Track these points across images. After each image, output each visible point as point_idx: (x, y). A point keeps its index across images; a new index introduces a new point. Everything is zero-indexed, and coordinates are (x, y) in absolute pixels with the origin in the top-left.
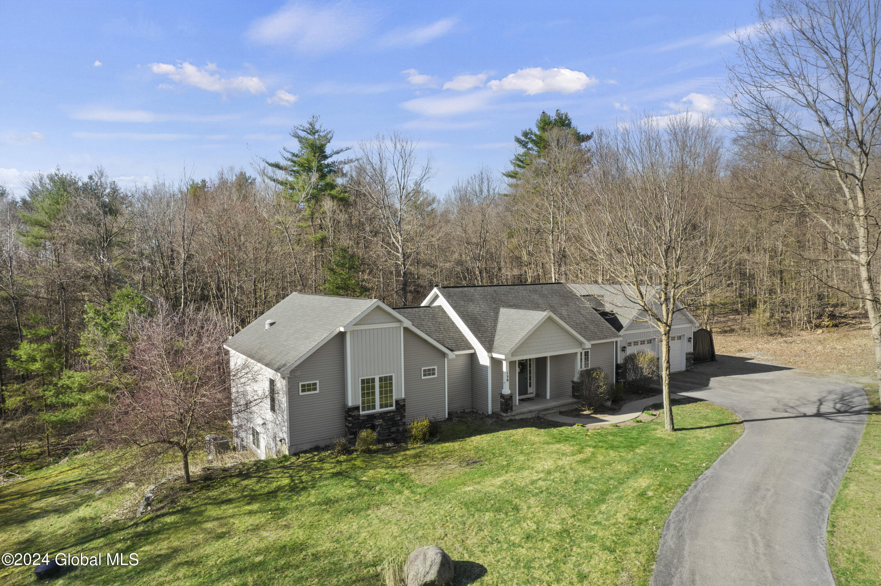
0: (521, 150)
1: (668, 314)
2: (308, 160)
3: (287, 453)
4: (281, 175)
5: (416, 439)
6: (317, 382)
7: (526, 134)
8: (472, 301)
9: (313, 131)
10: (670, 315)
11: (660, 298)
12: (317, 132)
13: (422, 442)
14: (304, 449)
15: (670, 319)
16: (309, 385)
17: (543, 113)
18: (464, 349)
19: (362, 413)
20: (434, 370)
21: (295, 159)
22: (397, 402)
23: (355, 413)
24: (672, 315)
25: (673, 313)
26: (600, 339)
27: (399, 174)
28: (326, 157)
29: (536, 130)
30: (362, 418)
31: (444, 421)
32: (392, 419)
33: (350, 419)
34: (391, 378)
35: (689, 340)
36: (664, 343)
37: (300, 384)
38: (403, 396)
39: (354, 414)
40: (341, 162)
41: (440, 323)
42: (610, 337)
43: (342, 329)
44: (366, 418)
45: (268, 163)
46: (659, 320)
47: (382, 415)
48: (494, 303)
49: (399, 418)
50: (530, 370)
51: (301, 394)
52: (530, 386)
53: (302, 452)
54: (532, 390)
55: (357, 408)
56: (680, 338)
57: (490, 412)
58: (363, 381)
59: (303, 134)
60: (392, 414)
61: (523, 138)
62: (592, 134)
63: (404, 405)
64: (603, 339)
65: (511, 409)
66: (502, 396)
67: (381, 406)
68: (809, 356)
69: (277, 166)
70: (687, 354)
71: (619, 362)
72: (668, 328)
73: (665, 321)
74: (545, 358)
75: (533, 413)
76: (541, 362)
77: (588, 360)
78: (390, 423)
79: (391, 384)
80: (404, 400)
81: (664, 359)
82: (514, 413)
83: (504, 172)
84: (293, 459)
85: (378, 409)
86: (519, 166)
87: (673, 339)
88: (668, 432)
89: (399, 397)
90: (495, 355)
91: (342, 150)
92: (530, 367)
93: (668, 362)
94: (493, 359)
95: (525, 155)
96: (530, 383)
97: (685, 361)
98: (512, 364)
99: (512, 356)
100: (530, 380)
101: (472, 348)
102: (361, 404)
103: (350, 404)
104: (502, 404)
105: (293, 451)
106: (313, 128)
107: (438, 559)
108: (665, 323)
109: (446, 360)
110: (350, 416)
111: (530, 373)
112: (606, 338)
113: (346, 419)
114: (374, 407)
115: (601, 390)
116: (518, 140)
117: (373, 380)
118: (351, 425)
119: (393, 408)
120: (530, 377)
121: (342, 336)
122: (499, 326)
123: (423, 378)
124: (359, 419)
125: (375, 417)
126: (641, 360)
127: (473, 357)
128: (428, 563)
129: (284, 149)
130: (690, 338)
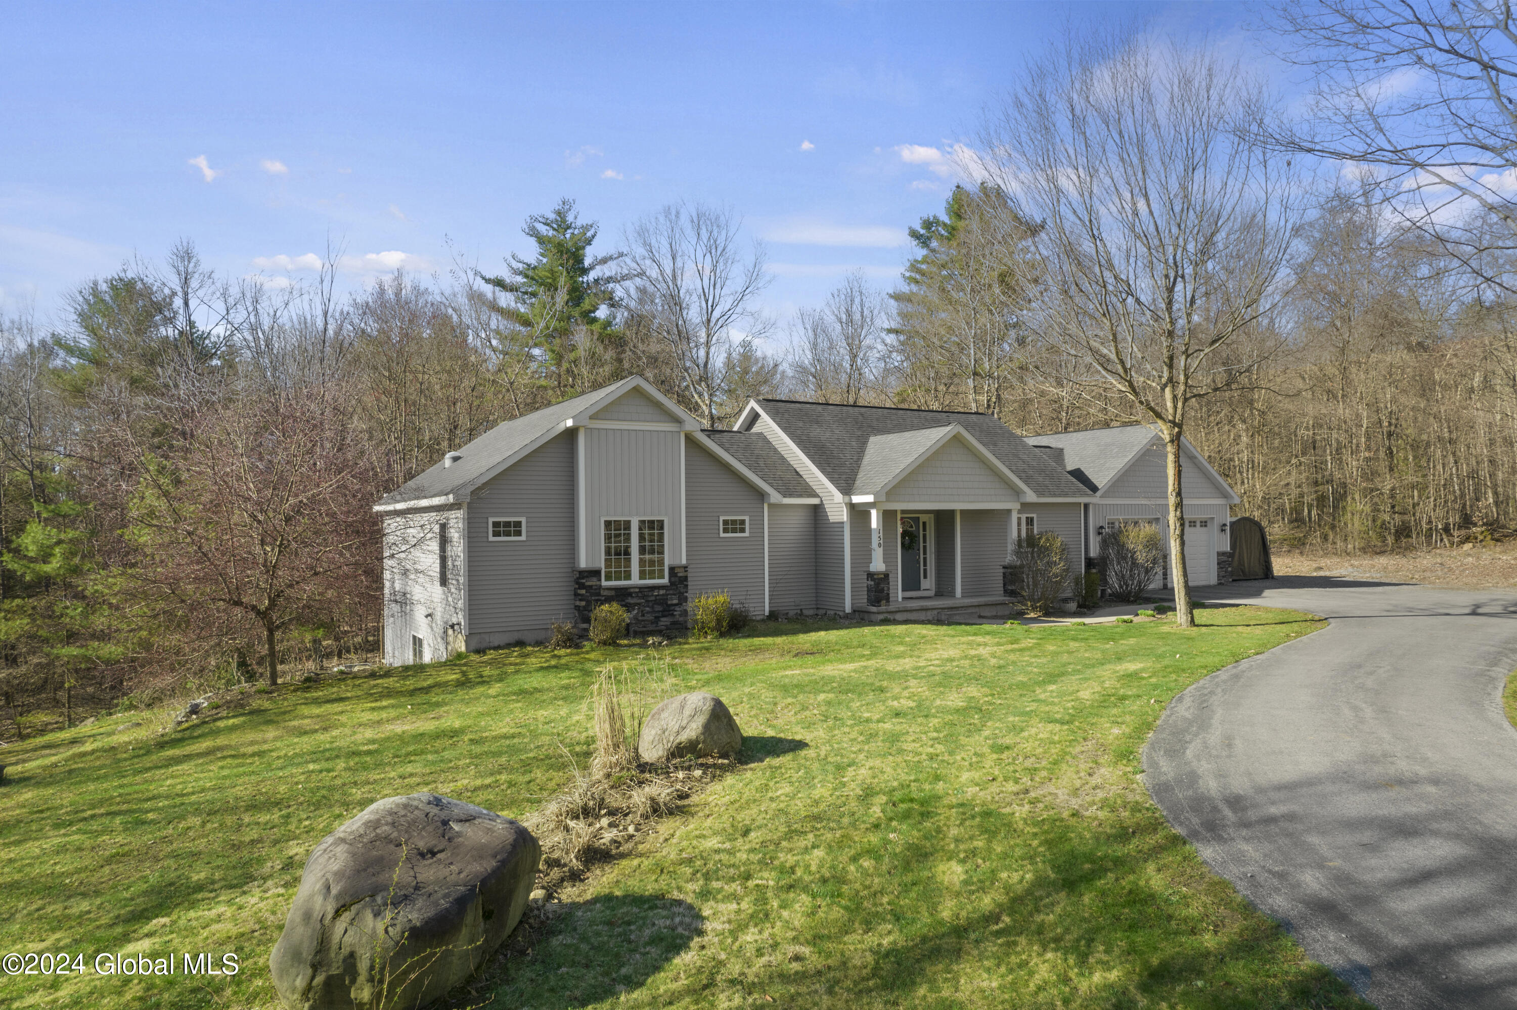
0: (920, 253)
1: (1175, 408)
2: (552, 271)
3: (463, 649)
4: (506, 300)
5: (703, 630)
6: (523, 520)
7: (928, 224)
8: (817, 422)
9: (561, 223)
10: (1180, 405)
11: (1160, 377)
12: (569, 227)
13: (716, 633)
14: (496, 644)
15: (1179, 411)
16: (507, 524)
17: (958, 187)
18: (800, 496)
19: (604, 583)
20: (743, 522)
21: (530, 273)
22: (672, 569)
23: (592, 582)
24: (1184, 404)
25: (1186, 400)
26: (1055, 495)
27: (706, 280)
28: (585, 271)
29: (944, 218)
30: (606, 593)
31: (763, 620)
32: (662, 601)
33: (583, 592)
34: (661, 524)
35: (1223, 528)
36: (1171, 458)
37: (491, 520)
38: (684, 562)
39: (588, 584)
40: (609, 280)
41: (758, 457)
42: (1074, 495)
43: (570, 423)
44: (613, 593)
45: (483, 278)
46: (1159, 416)
47: (644, 591)
48: (859, 429)
49: (675, 602)
50: (925, 547)
51: (491, 538)
52: (925, 577)
53: (490, 649)
54: (928, 584)
55: (596, 573)
56: (1204, 524)
57: (848, 609)
58: (608, 524)
59: (543, 229)
60: (662, 592)
61: (922, 232)
62: (1044, 221)
63: (686, 578)
64: (1060, 496)
65: (887, 599)
66: (870, 575)
67: (642, 575)
68: (1450, 569)
69: (499, 283)
70: (1219, 554)
71: (1092, 554)
72: (1176, 430)
73: (1170, 418)
74: (952, 513)
75: (929, 613)
76: (944, 519)
77: (1032, 525)
78: (658, 608)
79: (661, 536)
80: (685, 568)
81: (1170, 488)
82: (892, 607)
83: (891, 292)
84: (474, 657)
85: (635, 580)
86: (917, 282)
87: (1193, 524)
88: (1184, 627)
89: (676, 563)
90: (856, 499)
91: (611, 258)
92: (925, 541)
93: (1179, 494)
94: (852, 507)
95: (925, 260)
96: (925, 571)
97: (1216, 566)
98: (888, 516)
99: (888, 500)
100: (925, 565)
101: (816, 495)
102: (603, 566)
103: (583, 564)
104: (869, 590)
105: (473, 646)
106: (564, 220)
107: (708, 706)
108: (1170, 421)
109: (766, 506)
110: (582, 586)
111: (925, 553)
112: (1066, 495)
113: (576, 595)
114: (628, 576)
115: (1055, 570)
116: (914, 234)
117: (627, 525)
118: (583, 603)
119: (665, 581)
120: (925, 559)
121: (570, 435)
122: (866, 460)
123: (722, 535)
124: (599, 594)
125: (630, 594)
126: (1131, 537)
127: (817, 511)
128: (687, 712)
129: (513, 257)
130: (1225, 525)
